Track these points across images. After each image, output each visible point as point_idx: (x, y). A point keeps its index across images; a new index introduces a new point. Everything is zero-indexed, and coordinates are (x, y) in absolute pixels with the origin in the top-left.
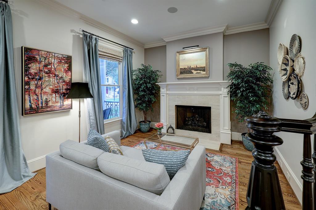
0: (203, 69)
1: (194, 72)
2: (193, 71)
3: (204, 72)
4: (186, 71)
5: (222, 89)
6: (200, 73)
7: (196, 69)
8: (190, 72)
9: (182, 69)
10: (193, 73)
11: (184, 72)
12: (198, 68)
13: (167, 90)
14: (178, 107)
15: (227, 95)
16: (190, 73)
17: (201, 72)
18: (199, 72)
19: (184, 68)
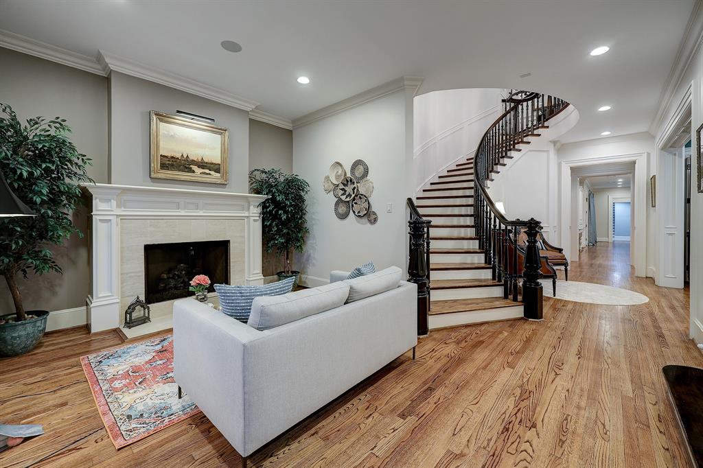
0: (216, 168)
1: (198, 170)
2: (194, 168)
3: (218, 175)
4: (177, 164)
5: (252, 207)
6: (210, 174)
7: (202, 165)
8: (187, 168)
9: (167, 157)
10: (194, 172)
11: (172, 165)
12: (207, 163)
13: (118, 206)
14: (149, 249)
15: (258, 218)
16: (186, 170)
17: (212, 173)
18: (207, 171)
19: (172, 157)
